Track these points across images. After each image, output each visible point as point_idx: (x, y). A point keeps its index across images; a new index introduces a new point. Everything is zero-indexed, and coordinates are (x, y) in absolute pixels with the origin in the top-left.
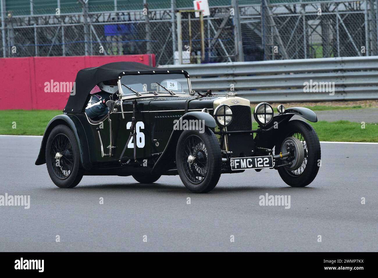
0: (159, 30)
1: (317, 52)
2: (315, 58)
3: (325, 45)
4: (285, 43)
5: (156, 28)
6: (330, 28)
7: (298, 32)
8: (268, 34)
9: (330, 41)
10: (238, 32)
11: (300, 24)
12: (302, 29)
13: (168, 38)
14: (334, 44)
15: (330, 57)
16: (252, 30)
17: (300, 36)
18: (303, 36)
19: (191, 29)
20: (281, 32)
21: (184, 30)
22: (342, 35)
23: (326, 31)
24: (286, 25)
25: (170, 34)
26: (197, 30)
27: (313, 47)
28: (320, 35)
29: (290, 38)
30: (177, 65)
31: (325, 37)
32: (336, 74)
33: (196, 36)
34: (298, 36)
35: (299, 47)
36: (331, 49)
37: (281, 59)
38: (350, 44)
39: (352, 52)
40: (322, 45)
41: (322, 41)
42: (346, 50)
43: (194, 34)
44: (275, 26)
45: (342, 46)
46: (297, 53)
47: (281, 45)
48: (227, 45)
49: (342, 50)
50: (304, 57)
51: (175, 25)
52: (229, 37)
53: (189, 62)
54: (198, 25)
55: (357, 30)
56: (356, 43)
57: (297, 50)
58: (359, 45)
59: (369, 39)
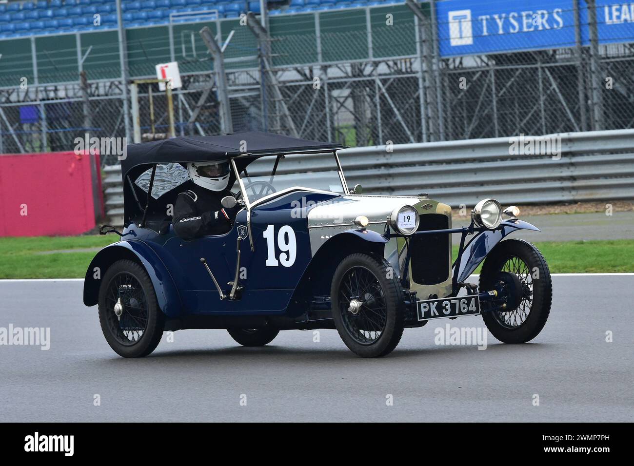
0: (104, 112)
1: (347, 139)
3: (360, 127)
5: (100, 109)
6: (367, 101)
7: (317, 108)
8: (271, 114)
9: (367, 121)
10: (225, 111)
11: (320, 96)
12: (323, 103)
13: (118, 124)
14: (372, 125)
15: (368, 145)
16: (245, 108)
17: (320, 114)
18: (325, 114)
19: (154, 109)
20: (292, 109)
21: (142, 111)
22: (386, 112)
23: (359, 106)
24: (298, 99)
25: (120, 117)
26: (162, 110)
27: (342, 131)
28: (351, 112)
29: (305, 118)
31: (359, 114)
32: (379, 171)
33: (161, 120)
34: (317, 115)
35: (319, 131)
36: (369, 133)
38: (398, 125)
39: (402, 138)
40: (355, 127)
41: (355, 120)
42: (392, 134)
43: (158, 116)
44: (282, 100)
45: (385, 128)
47: (292, 129)
48: (209, 132)
49: (386, 135)
51: (128, 103)
52: (211, 119)
54: (164, 103)
55: (407, 103)
56: (407, 122)
57: (317, 136)
58: (412, 126)
59: (427, 115)
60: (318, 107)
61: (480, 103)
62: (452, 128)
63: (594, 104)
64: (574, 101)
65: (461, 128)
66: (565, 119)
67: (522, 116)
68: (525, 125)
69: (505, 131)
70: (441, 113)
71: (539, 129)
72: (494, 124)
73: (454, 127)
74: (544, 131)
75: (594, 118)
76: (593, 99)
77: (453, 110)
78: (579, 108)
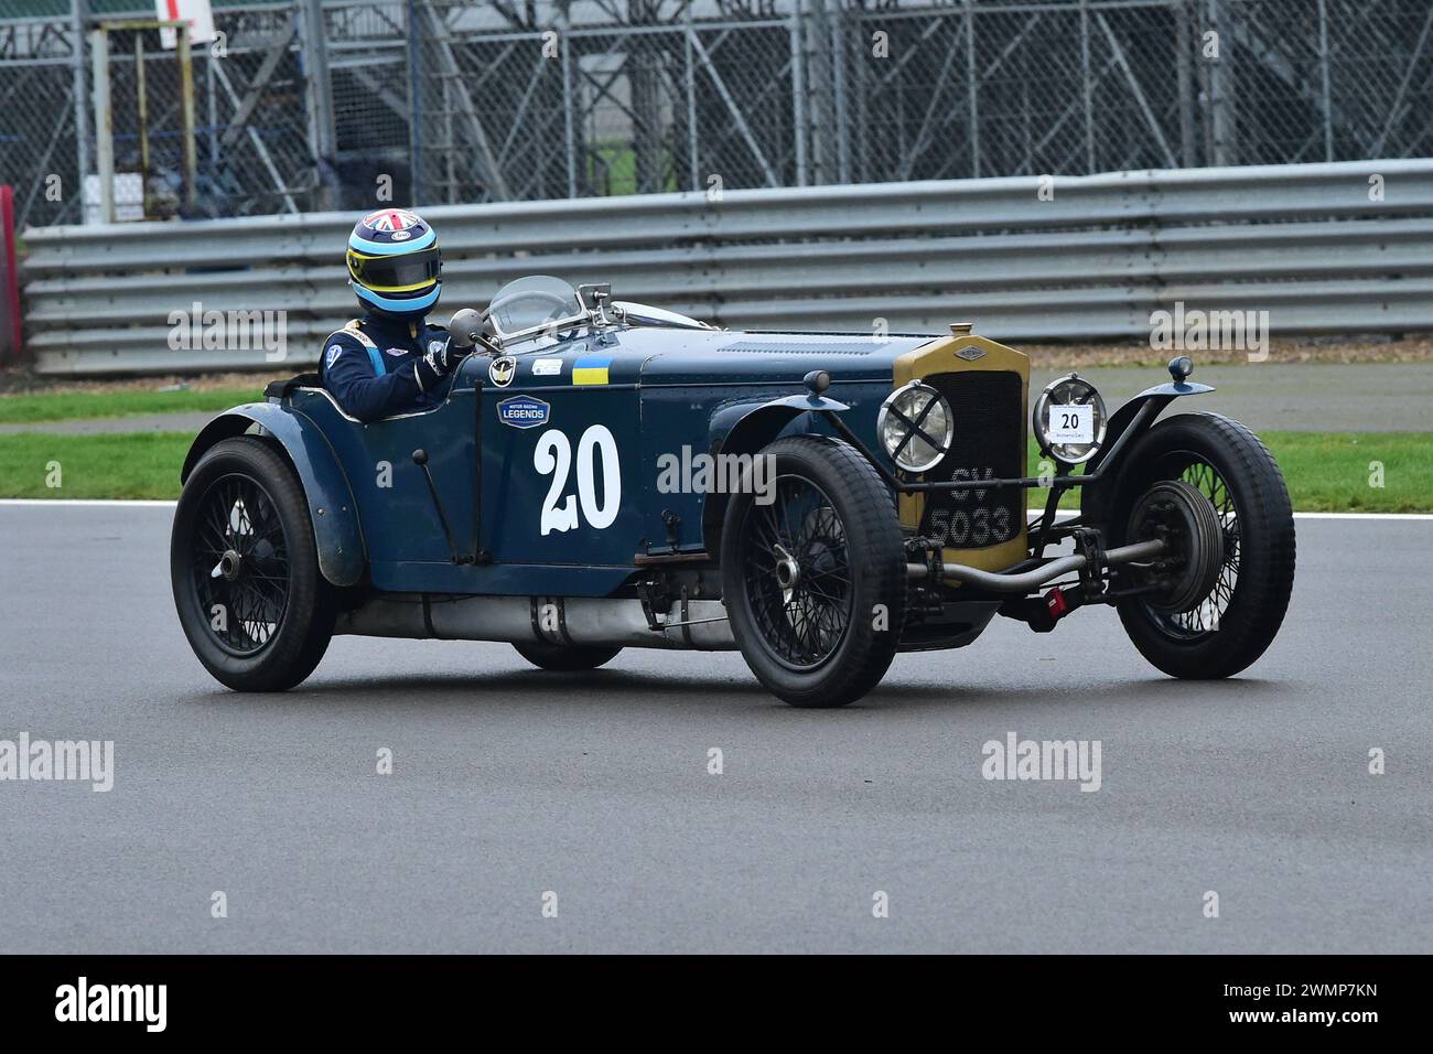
0: (27, 97)
1: (614, 173)
2: (608, 194)
3: (646, 147)
4: (495, 142)
5: (17, 90)
6: (663, 82)
7: (542, 99)
8: (431, 109)
9: (664, 132)
10: (321, 102)
11: (550, 70)
12: (556, 86)
13: (59, 125)
14: (676, 141)
15: (664, 190)
16: (371, 94)
17: (550, 113)
18: (562, 115)
19: (147, 92)
20: (481, 100)
21: (119, 98)
22: (709, 111)
23: (646, 96)
24: (498, 77)
25: (66, 109)
26: (167, 94)
27: (601, 154)
28: (625, 109)
29: (512, 123)
30: (94, 226)
31: (644, 117)
32: (689, 252)
33: (164, 119)
34: (543, 116)
35: (547, 154)
36: (667, 161)
37: (480, 202)
38: (739, 143)
39: (746, 174)
40: (634, 147)
41: (634, 130)
42: (723, 164)
43: (158, 111)
44: (459, 77)
45: (707, 150)
46: (541, 179)
47: (481, 149)
48: (280, 151)
49: (707, 166)
50: (565, 191)
51: (83, 77)
52: (286, 119)
53: (141, 216)
54: (172, 79)
55: (761, 90)
56: (758, 138)
57: (542, 167)
58: (772, 148)
59: (808, 121)
60: (546, 97)
61: (937, 94)
62: (868, 153)
63: (1213, 103)
64: (1165, 94)
65: (891, 153)
66: (1142, 137)
67: (1040, 127)
68: (1046, 150)
69: (995, 164)
70: (842, 117)
71: (1078, 160)
72: (970, 146)
73: (872, 150)
74: (1091, 165)
75: (1212, 136)
76: (1210, 89)
77: (871, 110)
78: (1178, 111)
